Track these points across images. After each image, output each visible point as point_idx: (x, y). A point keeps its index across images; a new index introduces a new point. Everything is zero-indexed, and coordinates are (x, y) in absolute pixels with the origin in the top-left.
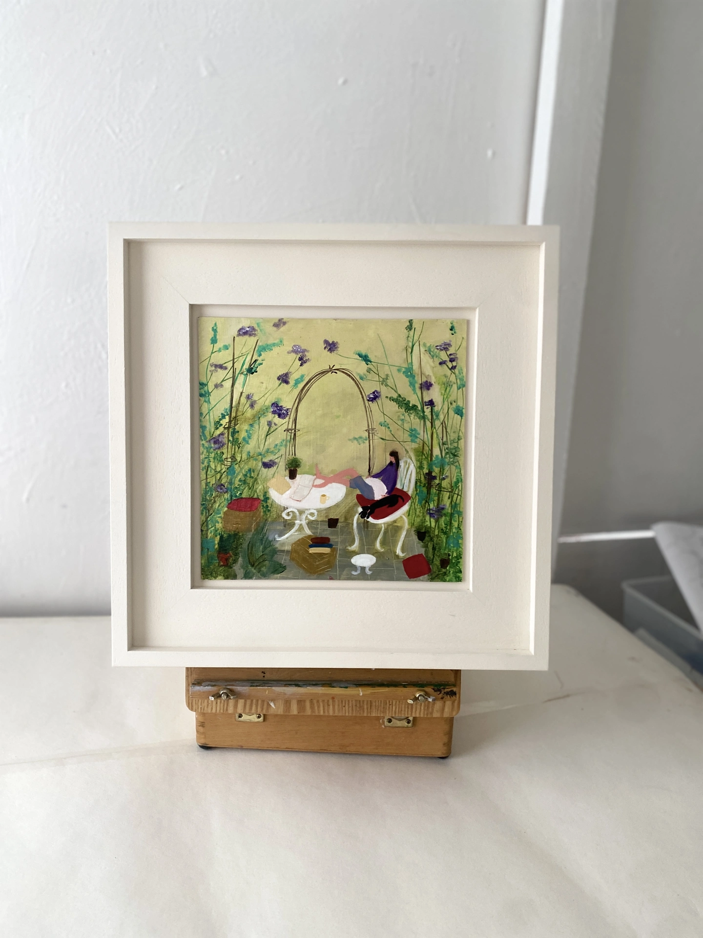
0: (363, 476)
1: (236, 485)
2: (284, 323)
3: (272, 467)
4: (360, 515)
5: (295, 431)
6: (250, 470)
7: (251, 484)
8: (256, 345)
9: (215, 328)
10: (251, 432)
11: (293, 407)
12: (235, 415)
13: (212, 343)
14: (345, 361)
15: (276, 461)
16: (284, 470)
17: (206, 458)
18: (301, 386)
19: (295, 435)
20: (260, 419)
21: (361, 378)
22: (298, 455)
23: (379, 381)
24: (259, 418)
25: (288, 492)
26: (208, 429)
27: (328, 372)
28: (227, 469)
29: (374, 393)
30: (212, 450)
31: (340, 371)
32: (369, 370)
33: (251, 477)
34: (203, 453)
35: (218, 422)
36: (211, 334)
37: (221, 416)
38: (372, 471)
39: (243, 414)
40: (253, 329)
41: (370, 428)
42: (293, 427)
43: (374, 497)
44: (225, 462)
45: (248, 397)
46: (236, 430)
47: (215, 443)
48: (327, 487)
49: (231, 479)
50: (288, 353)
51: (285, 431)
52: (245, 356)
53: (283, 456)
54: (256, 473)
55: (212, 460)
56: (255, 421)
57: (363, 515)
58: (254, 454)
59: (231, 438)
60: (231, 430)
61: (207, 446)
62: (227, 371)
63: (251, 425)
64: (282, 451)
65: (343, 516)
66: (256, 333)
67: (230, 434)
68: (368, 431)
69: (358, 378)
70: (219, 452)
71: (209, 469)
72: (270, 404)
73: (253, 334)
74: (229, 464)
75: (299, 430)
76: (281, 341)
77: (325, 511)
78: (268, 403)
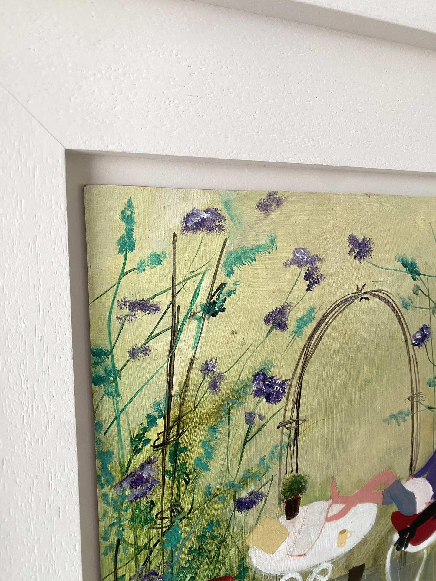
0: (403, 478)
1: (183, 564)
2: (279, 202)
3: (255, 506)
4: (396, 547)
5: (297, 424)
6: (210, 524)
7: (214, 551)
8: (222, 251)
9: (128, 213)
10: (212, 444)
11: (294, 375)
12: (177, 414)
13: (120, 251)
14: (383, 275)
15: (263, 490)
16: (277, 505)
17: (113, 524)
18: (308, 331)
19: (297, 430)
20: (232, 411)
21: (405, 306)
22: (302, 470)
23: (430, 309)
24: (229, 409)
25: (284, 546)
26: (116, 457)
27: (355, 298)
28: (163, 535)
29: (422, 329)
30: (126, 503)
31: (374, 295)
32: (416, 290)
33: (214, 537)
34: (104, 515)
35: (140, 437)
36: (120, 229)
37: (146, 421)
38: (415, 468)
39: (195, 408)
40: (217, 215)
41: (415, 392)
42: (294, 417)
43: (415, 510)
44: (159, 522)
45: (206, 368)
46: (180, 447)
47: (134, 484)
48: (348, 515)
49: (172, 554)
50: (286, 264)
51: (278, 427)
52: (199, 277)
53: (276, 479)
54: (223, 526)
55: (127, 525)
56: (221, 418)
57: (400, 544)
58: (219, 489)
59: (169, 467)
60: (169, 448)
61: (115, 497)
62: (159, 315)
63: (214, 429)
64: (274, 470)
65: (372, 557)
66: (223, 223)
67: (168, 458)
68: (411, 399)
69: (400, 306)
70: (143, 503)
71: (121, 547)
72: (251, 377)
73: (216, 226)
74: (167, 522)
75: (305, 420)
76: (272, 241)
77: (344, 559)
78: (247, 375)
